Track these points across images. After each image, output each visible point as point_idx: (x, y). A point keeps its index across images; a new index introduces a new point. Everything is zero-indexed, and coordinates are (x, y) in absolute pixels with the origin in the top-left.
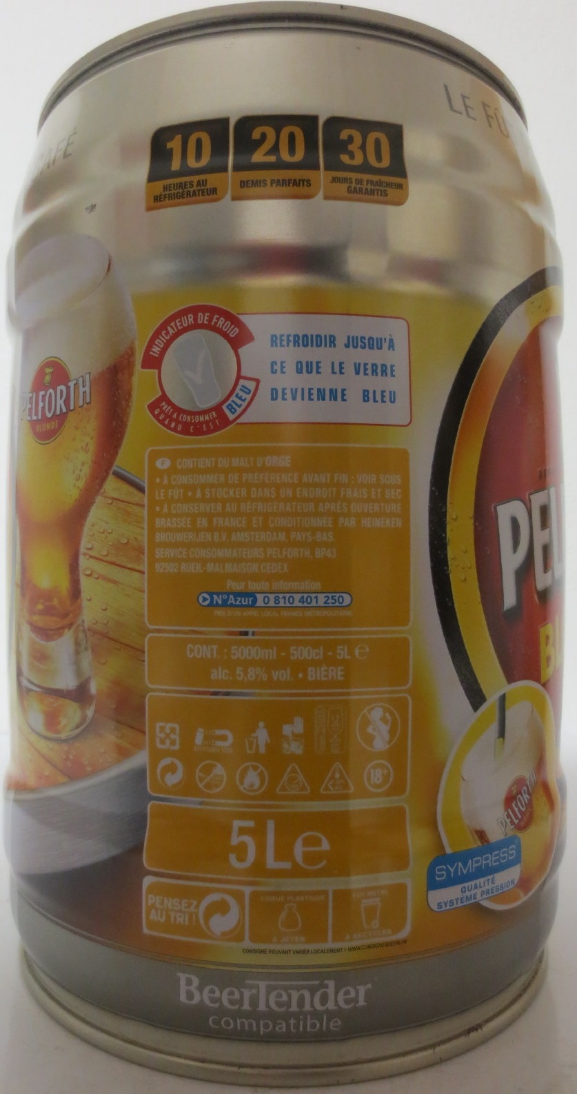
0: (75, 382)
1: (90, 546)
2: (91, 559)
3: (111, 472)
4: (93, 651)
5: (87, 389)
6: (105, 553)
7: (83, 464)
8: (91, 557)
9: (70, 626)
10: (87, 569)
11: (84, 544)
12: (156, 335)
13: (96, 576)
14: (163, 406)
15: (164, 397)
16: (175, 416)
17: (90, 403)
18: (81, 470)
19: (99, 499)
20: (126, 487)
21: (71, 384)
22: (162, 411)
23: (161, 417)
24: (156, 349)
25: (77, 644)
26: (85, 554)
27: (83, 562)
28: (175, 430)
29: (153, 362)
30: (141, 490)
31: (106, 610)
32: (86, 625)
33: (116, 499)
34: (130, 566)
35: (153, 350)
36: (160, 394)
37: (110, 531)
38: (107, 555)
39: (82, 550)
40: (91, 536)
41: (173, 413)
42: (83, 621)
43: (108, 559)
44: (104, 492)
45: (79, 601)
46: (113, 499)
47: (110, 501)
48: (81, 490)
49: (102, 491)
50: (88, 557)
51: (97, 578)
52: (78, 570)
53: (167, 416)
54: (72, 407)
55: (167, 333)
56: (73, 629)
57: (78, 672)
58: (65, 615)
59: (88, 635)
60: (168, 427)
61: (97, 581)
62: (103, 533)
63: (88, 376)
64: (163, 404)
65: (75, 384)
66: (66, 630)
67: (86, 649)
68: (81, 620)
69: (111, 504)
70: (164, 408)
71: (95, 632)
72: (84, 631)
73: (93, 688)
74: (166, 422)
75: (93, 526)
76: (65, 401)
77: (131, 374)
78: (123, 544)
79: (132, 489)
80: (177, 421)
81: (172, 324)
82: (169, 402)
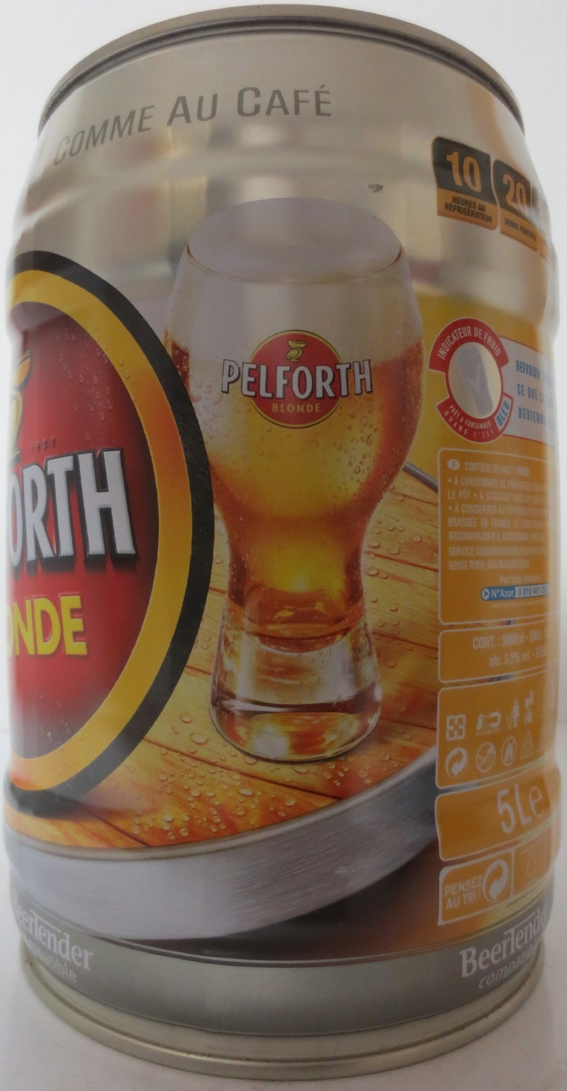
0: (348, 366)
1: (376, 544)
2: (376, 558)
3: (402, 467)
4: (378, 655)
5: (367, 376)
6: (396, 551)
7: (364, 457)
8: (377, 555)
9: (345, 632)
10: (372, 568)
11: (368, 541)
12: (442, 338)
13: (385, 576)
14: (452, 409)
15: (451, 401)
16: (462, 420)
17: (371, 392)
18: (361, 463)
19: (387, 496)
20: (419, 485)
21: (343, 368)
22: (451, 414)
23: (451, 419)
24: (442, 353)
25: (356, 649)
26: (368, 553)
27: (366, 562)
28: (462, 433)
29: (441, 364)
30: (435, 489)
31: (396, 610)
32: (370, 628)
33: (409, 497)
34: (424, 564)
35: (440, 351)
36: (448, 397)
37: (401, 529)
38: (398, 554)
39: (365, 547)
40: (379, 534)
41: (460, 418)
42: (366, 625)
43: (399, 557)
44: (394, 488)
45: (360, 603)
46: (404, 496)
47: (401, 498)
48: (361, 484)
49: (391, 487)
50: (372, 556)
51: (386, 578)
52: (359, 571)
53: (455, 420)
54: (344, 392)
55: (451, 339)
56: (349, 634)
57: (357, 679)
58: (338, 620)
59: (372, 639)
60: (456, 429)
61: (385, 581)
62: (392, 530)
63: (366, 363)
64: (452, 407)
65: (347, 369)
66: (339, 637)
67: (370, 654)
68: (362, 623)
69: (401, 501)
70: (453, 411)
71: (382, 635)
72: (367, 635)
73: (378, 694)
74: (455, 424)
75: (380, 523)
76: (331, 384)
77: (419, 372)
78: (417, 542)
79: (424, 488)
80: (465, 427)
81: (455, 331)
82: (457, 407)
